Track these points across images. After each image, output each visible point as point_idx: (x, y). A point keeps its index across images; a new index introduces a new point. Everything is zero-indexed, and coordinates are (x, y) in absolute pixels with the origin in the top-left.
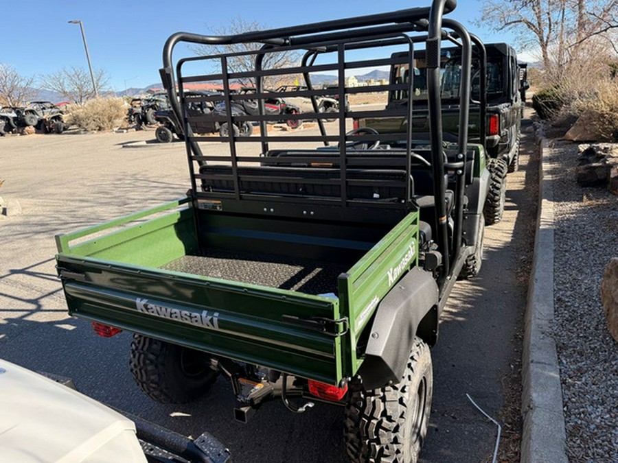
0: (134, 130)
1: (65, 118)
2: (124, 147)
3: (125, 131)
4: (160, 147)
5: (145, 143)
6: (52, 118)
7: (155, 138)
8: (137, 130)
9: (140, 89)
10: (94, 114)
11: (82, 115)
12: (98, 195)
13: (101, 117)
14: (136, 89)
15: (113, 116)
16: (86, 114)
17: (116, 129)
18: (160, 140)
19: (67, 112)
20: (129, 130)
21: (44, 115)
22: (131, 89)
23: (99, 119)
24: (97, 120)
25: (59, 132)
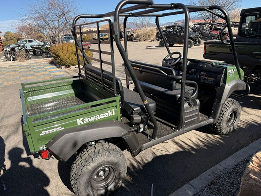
0: (156, 41)
1: (135, 35)
2: (147, 48)
3: (153, 41)
4: (159, 49)
5: (155, 47)
6: (131, 35)
7: (159, 45)
8: (157, 41)
9: (172, 23)
10: (144, 34)
11: (139, 34)
12: (119, 67)
13: (146, 35)
14: (171, 22)
15: (150, 35)
16: (141, 34)
17: (150, 40)
18: (161, 46)
19: (135, 33)
20: (155, 41)
21: (129, 33)
22: (169, 22)
23: (145, 36)
24: (144, 36)
25: (132, 41)
